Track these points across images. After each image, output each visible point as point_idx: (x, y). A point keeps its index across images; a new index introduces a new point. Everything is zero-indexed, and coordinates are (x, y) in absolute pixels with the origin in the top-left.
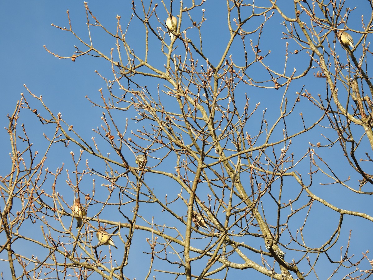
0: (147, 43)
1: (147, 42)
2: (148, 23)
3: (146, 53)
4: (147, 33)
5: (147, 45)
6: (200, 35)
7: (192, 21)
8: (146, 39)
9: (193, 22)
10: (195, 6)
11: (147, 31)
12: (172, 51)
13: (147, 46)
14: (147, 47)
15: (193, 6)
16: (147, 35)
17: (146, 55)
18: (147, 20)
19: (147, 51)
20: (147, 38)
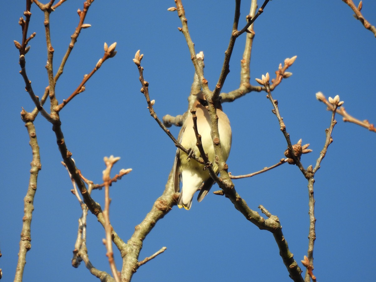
0: (28, 215)
1: (28, 208)
2: (57, 125)
3: (21, 256)
4: (34, 169)
5: (30, 221)
6: (311, 208)
7: (288, 138)
8: (28, 198)
9: (290, 145)
10: (250, 89)
11: (35, 162)
12: (137, 267)
13: (26, 227)
14: (25, 233)
15: (243, 88)
16: (33, 176)
17: (20, 265)
18: (57, 108)
19: (23, 250)
20: (31, 192)
